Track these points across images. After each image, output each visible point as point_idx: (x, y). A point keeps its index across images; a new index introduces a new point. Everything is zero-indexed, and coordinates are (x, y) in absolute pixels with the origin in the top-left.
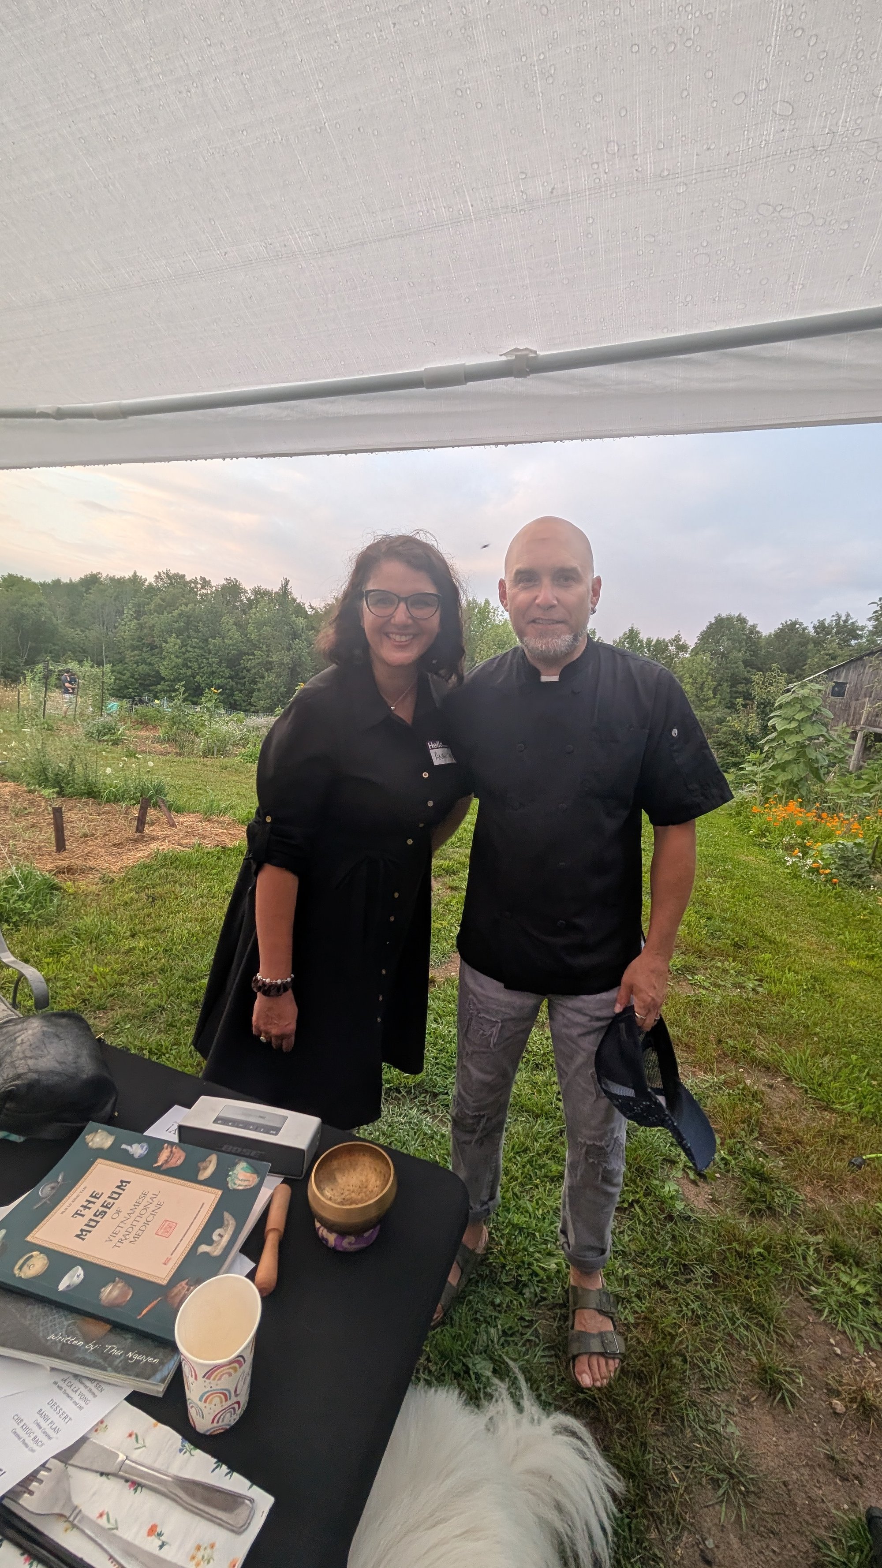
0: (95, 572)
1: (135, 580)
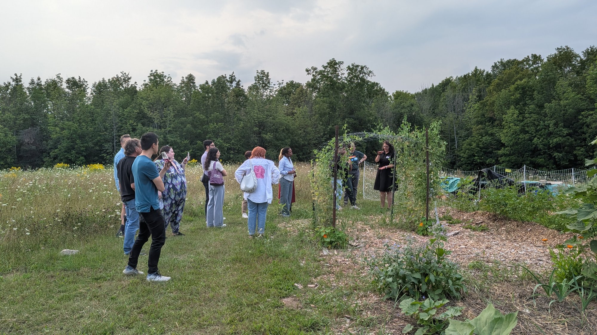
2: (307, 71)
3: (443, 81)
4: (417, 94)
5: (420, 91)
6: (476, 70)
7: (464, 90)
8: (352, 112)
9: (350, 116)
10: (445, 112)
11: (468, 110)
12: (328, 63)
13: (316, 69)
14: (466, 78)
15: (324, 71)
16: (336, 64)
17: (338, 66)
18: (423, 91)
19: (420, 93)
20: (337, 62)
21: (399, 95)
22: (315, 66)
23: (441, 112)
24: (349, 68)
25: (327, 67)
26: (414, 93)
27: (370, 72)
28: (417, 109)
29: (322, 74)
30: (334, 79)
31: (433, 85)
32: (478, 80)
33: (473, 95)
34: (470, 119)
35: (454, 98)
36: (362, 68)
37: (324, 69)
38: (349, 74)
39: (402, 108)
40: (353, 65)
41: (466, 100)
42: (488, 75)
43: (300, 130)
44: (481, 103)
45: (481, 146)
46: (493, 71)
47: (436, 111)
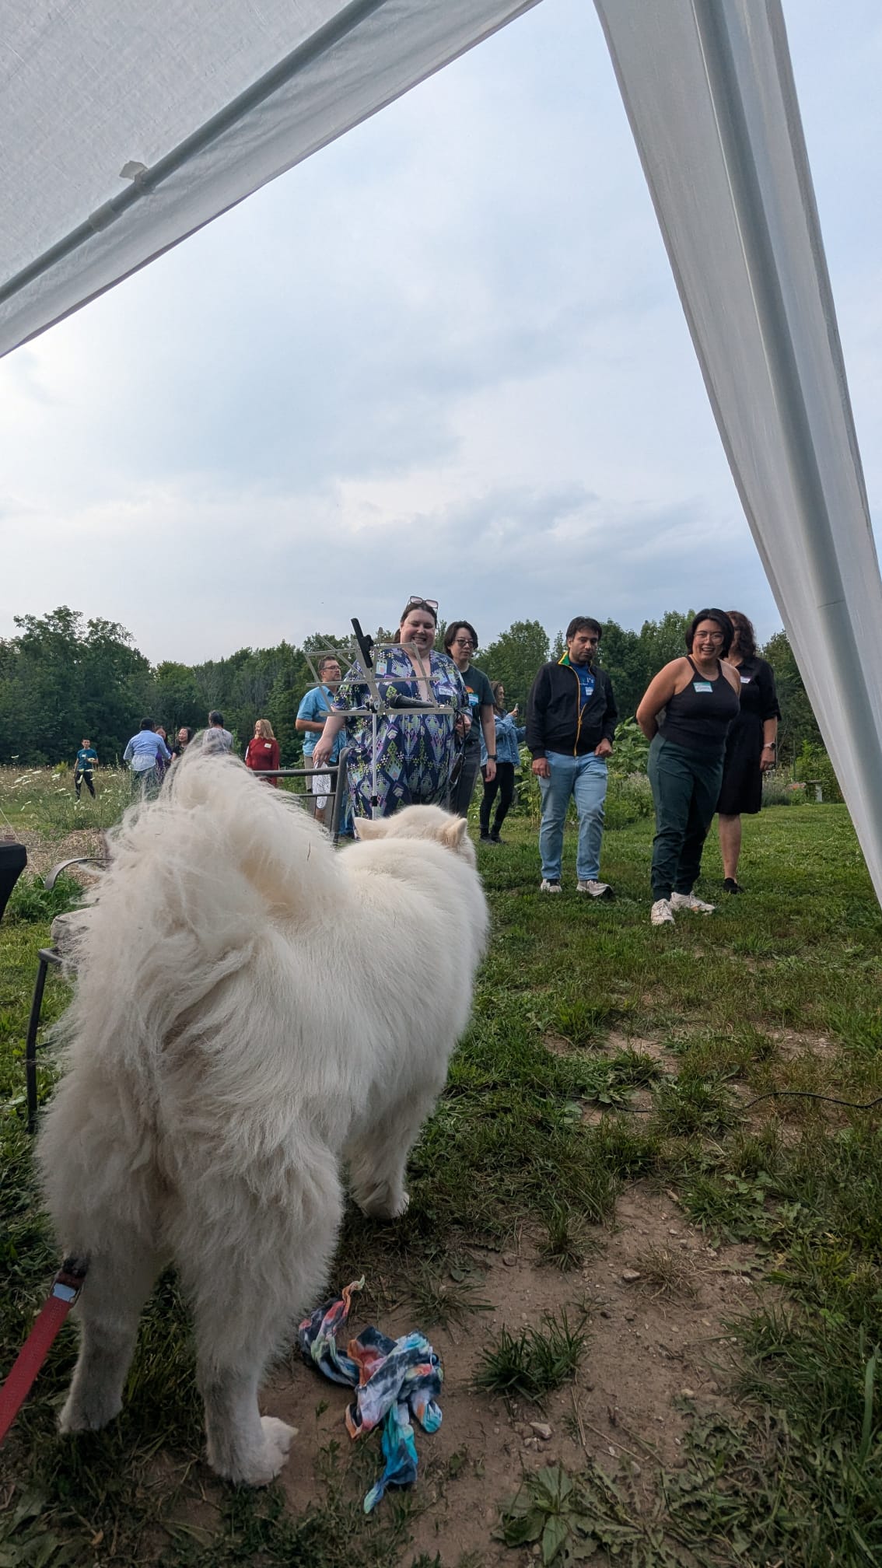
0: (245, 648)
1: (284, 649)
2: (17, 620)
3: (237, 654)
4: (197, 669)
5: (202, 663)
6: (284, 644)
7: (267, 672)
8: (96, 694)
9: (95, 699)
10: (241, 701)
11: (271, 701)
12: (56, 613)
13: (34, 618)
14: (268, 654)
15: (47, 624)
16: (69, 614)
17: (72, 619)
18: (206, 664)
19: (201, 668)
20: (71, 611)
21: (168, 669)
22: (32, 615)
23: (234, 702)
24: (91, 623)
25: (52, 617)
26: (191, 666)
27: (128, 634)
28: (199, 695)
29: (43, 628)
30: (67, 638)
31: (222, 659)
32: (286, 660)
33: (278, 682)
34: (274, 714)
35: (253, 682)
36: (114, 626)
37: (46, 620)
38: (91, 633)
39: (176, 692)
40: (98, 620)
41: (269, 686)
42: (300, 654)
43: (7, 717)
44: (289, 694)
45: (289, 752)
46: (306, 648)
47: (228, 698)
